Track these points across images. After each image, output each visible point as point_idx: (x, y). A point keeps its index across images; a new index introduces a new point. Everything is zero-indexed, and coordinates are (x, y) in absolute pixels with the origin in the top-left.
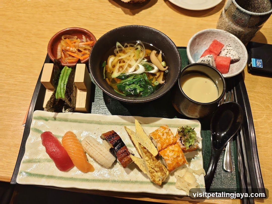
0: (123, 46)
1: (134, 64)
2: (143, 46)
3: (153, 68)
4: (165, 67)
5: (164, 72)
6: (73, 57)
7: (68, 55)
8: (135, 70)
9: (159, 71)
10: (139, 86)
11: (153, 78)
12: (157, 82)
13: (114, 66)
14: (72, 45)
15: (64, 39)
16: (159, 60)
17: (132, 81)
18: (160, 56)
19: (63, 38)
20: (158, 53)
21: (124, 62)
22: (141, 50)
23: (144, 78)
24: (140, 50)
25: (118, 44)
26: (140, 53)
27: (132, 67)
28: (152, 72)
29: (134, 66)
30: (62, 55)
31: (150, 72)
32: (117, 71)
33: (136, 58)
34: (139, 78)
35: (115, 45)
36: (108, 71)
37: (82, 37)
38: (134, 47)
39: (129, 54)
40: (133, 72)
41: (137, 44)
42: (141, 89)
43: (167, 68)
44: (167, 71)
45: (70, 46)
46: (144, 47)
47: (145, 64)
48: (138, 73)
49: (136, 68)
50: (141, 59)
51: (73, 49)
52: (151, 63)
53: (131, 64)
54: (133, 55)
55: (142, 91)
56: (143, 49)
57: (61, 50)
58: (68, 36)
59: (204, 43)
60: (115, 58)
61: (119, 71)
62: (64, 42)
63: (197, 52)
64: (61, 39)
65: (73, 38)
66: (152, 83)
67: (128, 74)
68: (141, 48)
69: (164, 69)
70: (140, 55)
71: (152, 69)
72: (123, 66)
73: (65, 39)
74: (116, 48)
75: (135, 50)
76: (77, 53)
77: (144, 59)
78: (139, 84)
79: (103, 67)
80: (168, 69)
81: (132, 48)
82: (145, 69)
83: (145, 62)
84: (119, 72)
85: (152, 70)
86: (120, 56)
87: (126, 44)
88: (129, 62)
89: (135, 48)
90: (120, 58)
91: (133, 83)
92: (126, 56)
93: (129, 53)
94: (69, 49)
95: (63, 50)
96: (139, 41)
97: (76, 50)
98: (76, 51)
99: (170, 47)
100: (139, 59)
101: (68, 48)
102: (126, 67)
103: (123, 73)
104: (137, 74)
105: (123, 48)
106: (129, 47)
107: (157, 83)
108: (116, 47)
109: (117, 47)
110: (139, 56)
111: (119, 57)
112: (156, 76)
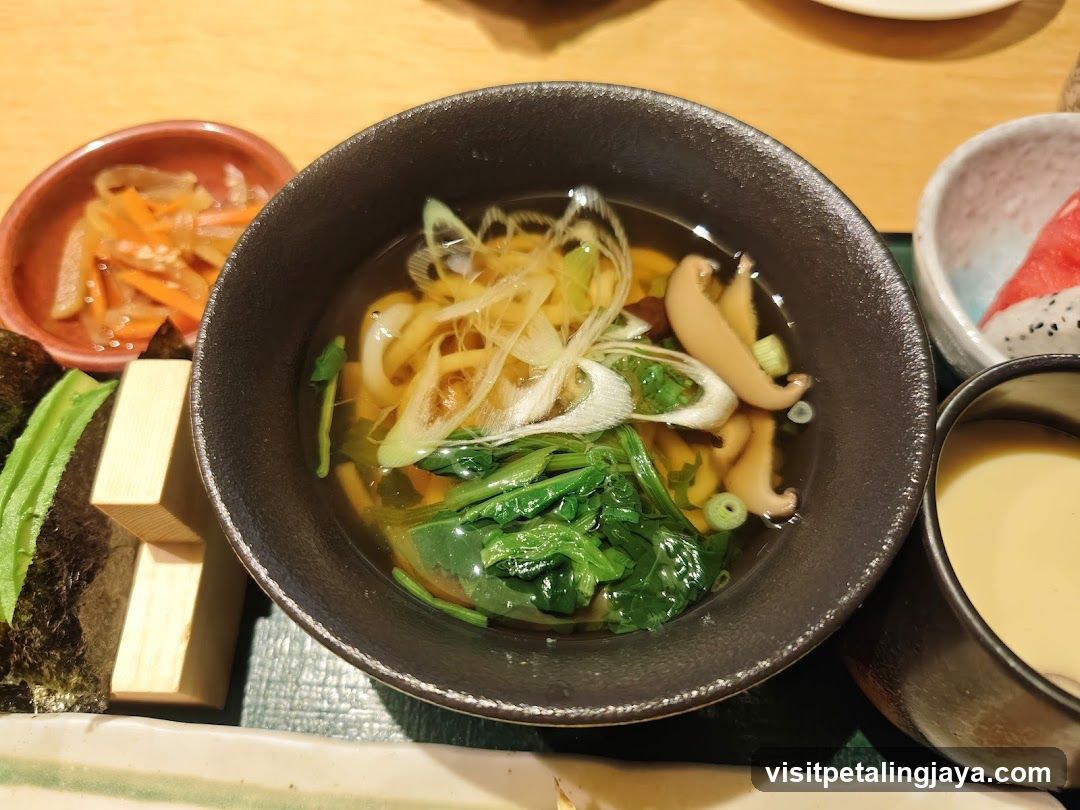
0: (474, 226)
1: (554, 359)
2: (615, 223)
3: (695, 391)
4: (782, 381)
5: (780, 415)
6: (156, 303)
7: (127, 294)
8: (559, 408)
9: (744, 409)
10: (588, 534)
11: (699, 462)
12: (725, 499)
13: (403, 375)
14: (150, 227)
15: (110, 196)
16: (732, 325)
17: (532, 495)
18: (740, 294)
19: (102, 182)
20: (725, 275)
21: (478, 342)
22: (602, 256)
23: (624, 469)
24: (595, 258)
25: (437, 214)
26: (592, 276)
27: (535, 382)
28: (689, 417)
29: (554, 372)
30: (87, 292)
31: (669, 419)
32: (426, 416)
33: (562, 312)
34: (593, 472)
35: (418, 221)
36: (364, 410)
37: (223, 175)
38: (553, 234)
39: (511, 285)
40: (546, 418)
41: (570, 213)
42: (611, 565)
43: (799, 384)
44: (801, 412)
45: (141, 238)
46: (620, 232)
47: (631, 358)
48: (584, 430)
49: (564, 389)
50: (600, 324)
51: (153, 249)
52: (679, 346)
53: (531, 361)
54: (540, 291)
55: (615, 584)
56: (617, 250)
57: (89, 263)
58: (138, 171)
59: (1010, 206)
60: (414, 317)
61: (438, 408)
62: (106, 210)
63: (967, 266)
64: (90, 192)
65: (169, 184)
66: (691, 508)
67: (499, 436)
68: (603, 243)
69: (777, 398)
70: (594, 290)
71: (684, 399)
72: (472, 371)
73: (115, 190)
74: (425, 244)
75: (557, 257)
76: (178, 276)
77: (620, 321)
78: (587, 523)
79: (324, 384)
80: (805, 396)
81: (535, 238)
82: (632, 394)
83: (634, 340)
84: (438, 422)
85: (685, 405)
86: (451, 299)
87: (492, 215)
88: (512, 345)
89: (554, 243)
90: (451, 313)
91: (545, 511)
92: (496, 299)
93: (515, 279)
94: (130, 255)
95: (98, 261)
96: (589, 191)
97: (172, 258)
98: (170, 266)
99: (824, 230)
100: (587, 323)
101: (124, 247)
102: (489, 382)
103: (470, 432)
104: (570, 436)
105: (475, 242)
106: (515, 233)
107: (730, 509)
108: (423, 237)
109: (429, 233)
110: (587, 295)
111: (442, 305)
112: (724, 453)
